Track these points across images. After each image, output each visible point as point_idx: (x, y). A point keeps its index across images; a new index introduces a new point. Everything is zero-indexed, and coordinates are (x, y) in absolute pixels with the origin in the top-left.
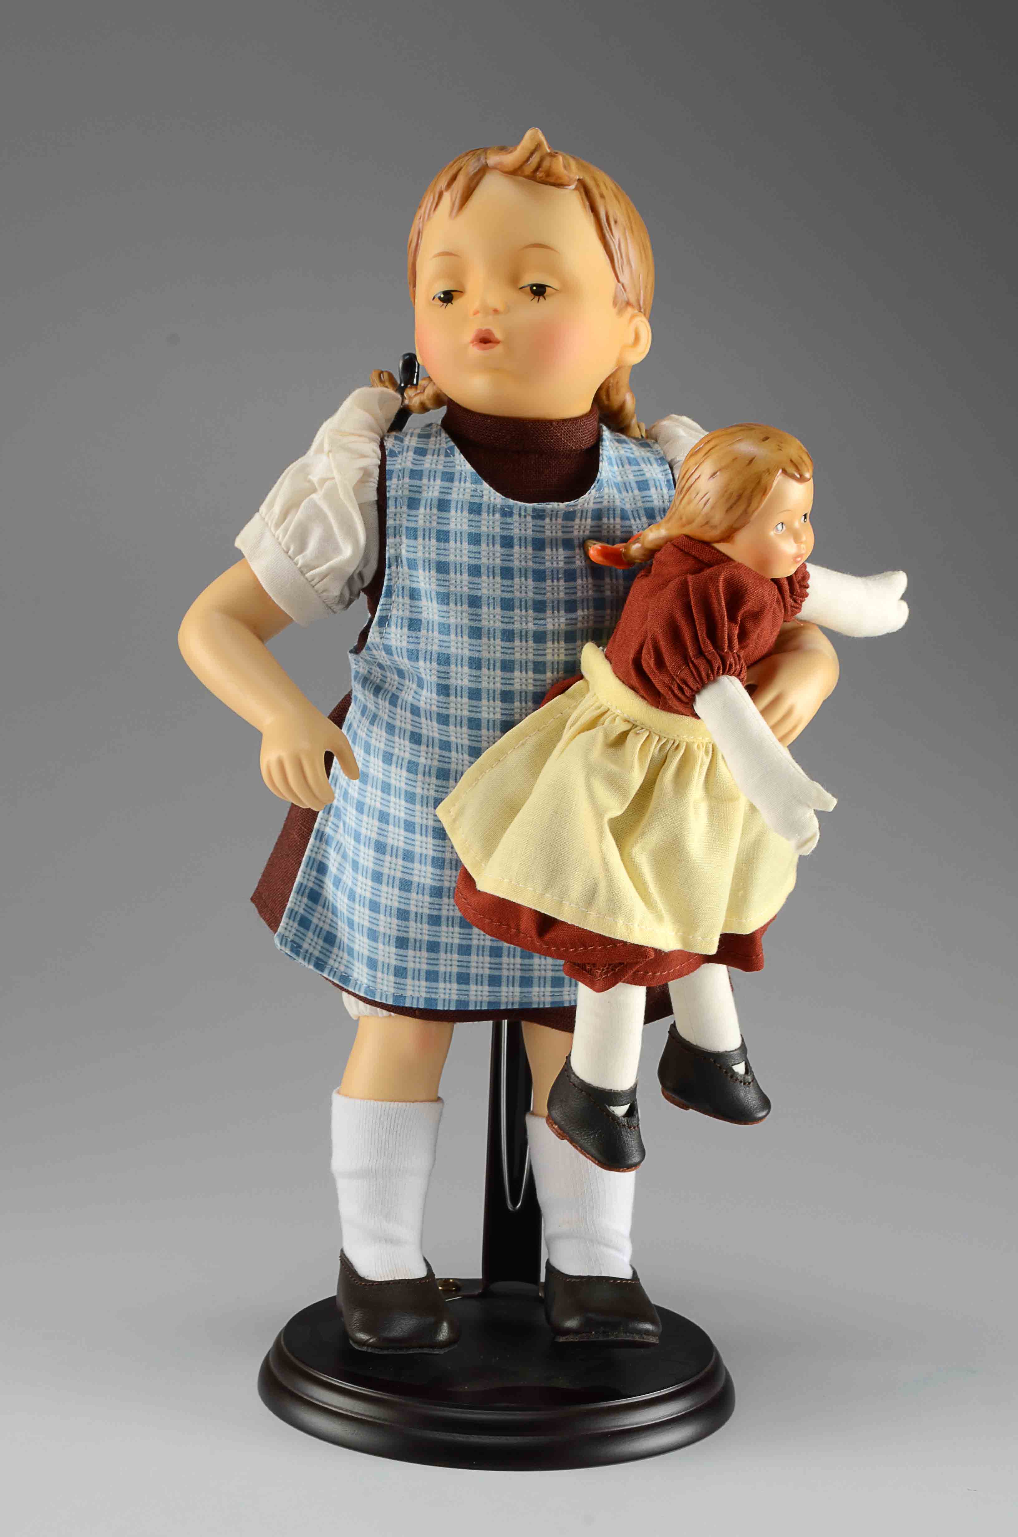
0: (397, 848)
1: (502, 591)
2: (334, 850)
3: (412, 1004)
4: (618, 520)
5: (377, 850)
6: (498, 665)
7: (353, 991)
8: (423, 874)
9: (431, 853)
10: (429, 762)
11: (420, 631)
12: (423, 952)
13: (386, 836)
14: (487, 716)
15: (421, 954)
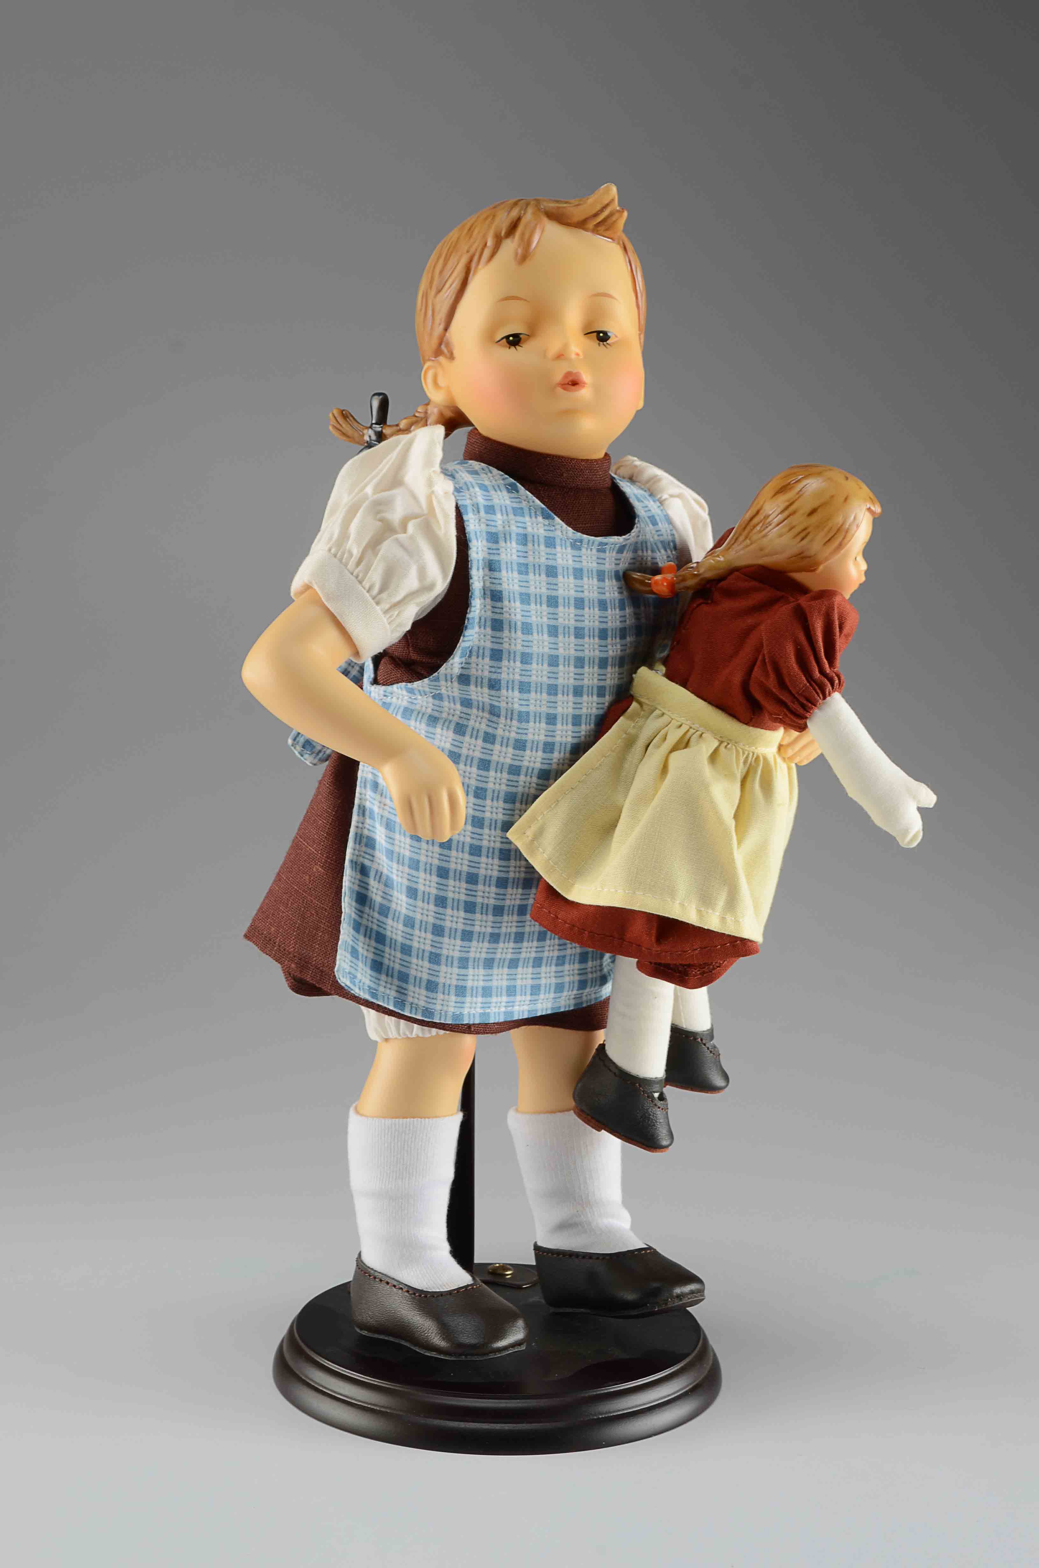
0: (460, 872)
1: (576, 621)
2: (375, 880)
3: (469, 1021)
4: (649, 552)
5: (440, 875)
6: (571, 691)
7: (409, 1015)
8: (487, 895)
9: (495, 874)
10: (497, 786)
11: (501, 661)
12: (480, 970)
13: (449, 862)
14: (560, 739)
15: (479, 972)
